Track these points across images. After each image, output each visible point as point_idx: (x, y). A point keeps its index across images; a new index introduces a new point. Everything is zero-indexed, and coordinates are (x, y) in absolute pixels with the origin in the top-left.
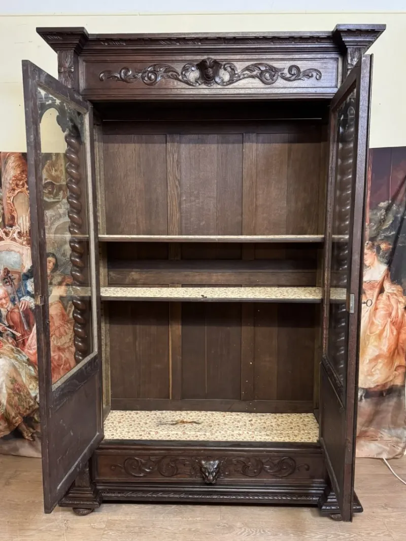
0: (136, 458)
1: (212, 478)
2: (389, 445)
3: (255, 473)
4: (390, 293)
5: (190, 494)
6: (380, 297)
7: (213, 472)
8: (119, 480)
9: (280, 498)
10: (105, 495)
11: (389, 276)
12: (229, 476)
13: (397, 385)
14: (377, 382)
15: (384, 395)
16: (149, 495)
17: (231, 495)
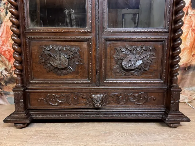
0: (53, 94)
1: (99, 104)
2: (188, 95)
3: (124, 102)
4: (191, 15)
5: (86, 115)
6: (186, 17)
7: (99, 101)
8: (43, 108)
9: (139, 116)
10: (34, 116)
11: (191, 5)
12: (109, 104)
13: (192, 65)
14: (184, 62)
15: (186, 70)
16: (61, 116)
17: (110, 115)
